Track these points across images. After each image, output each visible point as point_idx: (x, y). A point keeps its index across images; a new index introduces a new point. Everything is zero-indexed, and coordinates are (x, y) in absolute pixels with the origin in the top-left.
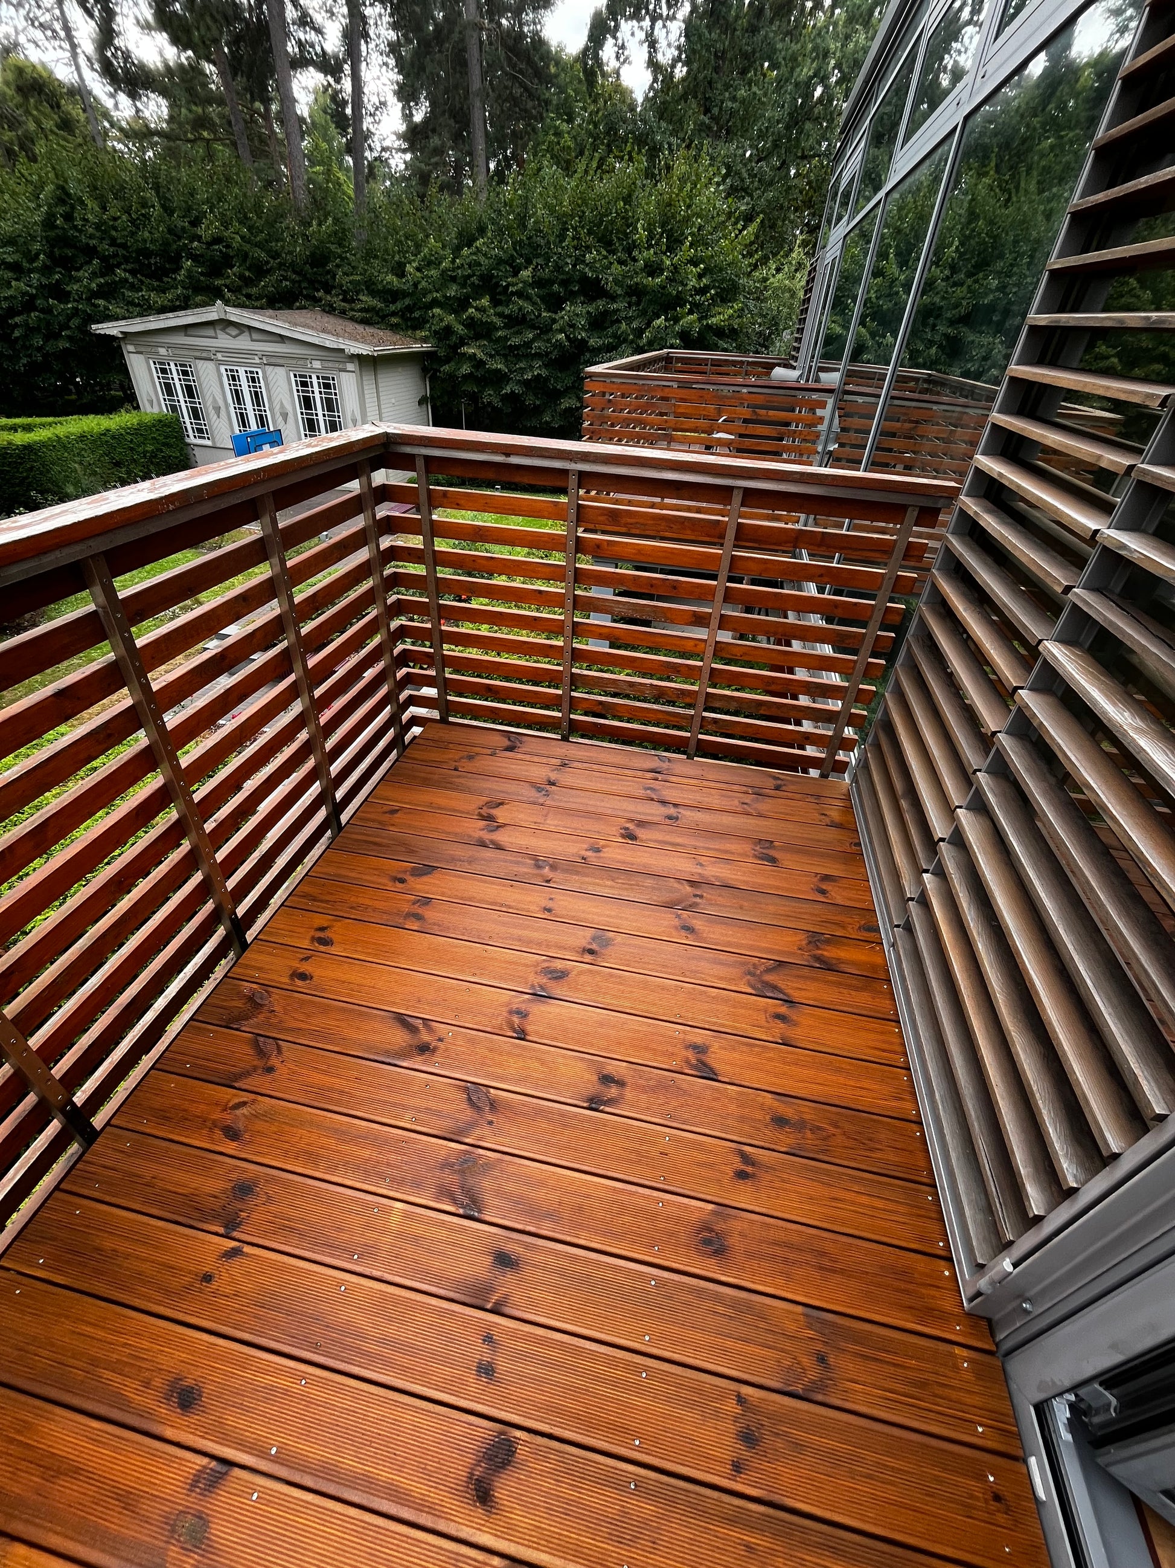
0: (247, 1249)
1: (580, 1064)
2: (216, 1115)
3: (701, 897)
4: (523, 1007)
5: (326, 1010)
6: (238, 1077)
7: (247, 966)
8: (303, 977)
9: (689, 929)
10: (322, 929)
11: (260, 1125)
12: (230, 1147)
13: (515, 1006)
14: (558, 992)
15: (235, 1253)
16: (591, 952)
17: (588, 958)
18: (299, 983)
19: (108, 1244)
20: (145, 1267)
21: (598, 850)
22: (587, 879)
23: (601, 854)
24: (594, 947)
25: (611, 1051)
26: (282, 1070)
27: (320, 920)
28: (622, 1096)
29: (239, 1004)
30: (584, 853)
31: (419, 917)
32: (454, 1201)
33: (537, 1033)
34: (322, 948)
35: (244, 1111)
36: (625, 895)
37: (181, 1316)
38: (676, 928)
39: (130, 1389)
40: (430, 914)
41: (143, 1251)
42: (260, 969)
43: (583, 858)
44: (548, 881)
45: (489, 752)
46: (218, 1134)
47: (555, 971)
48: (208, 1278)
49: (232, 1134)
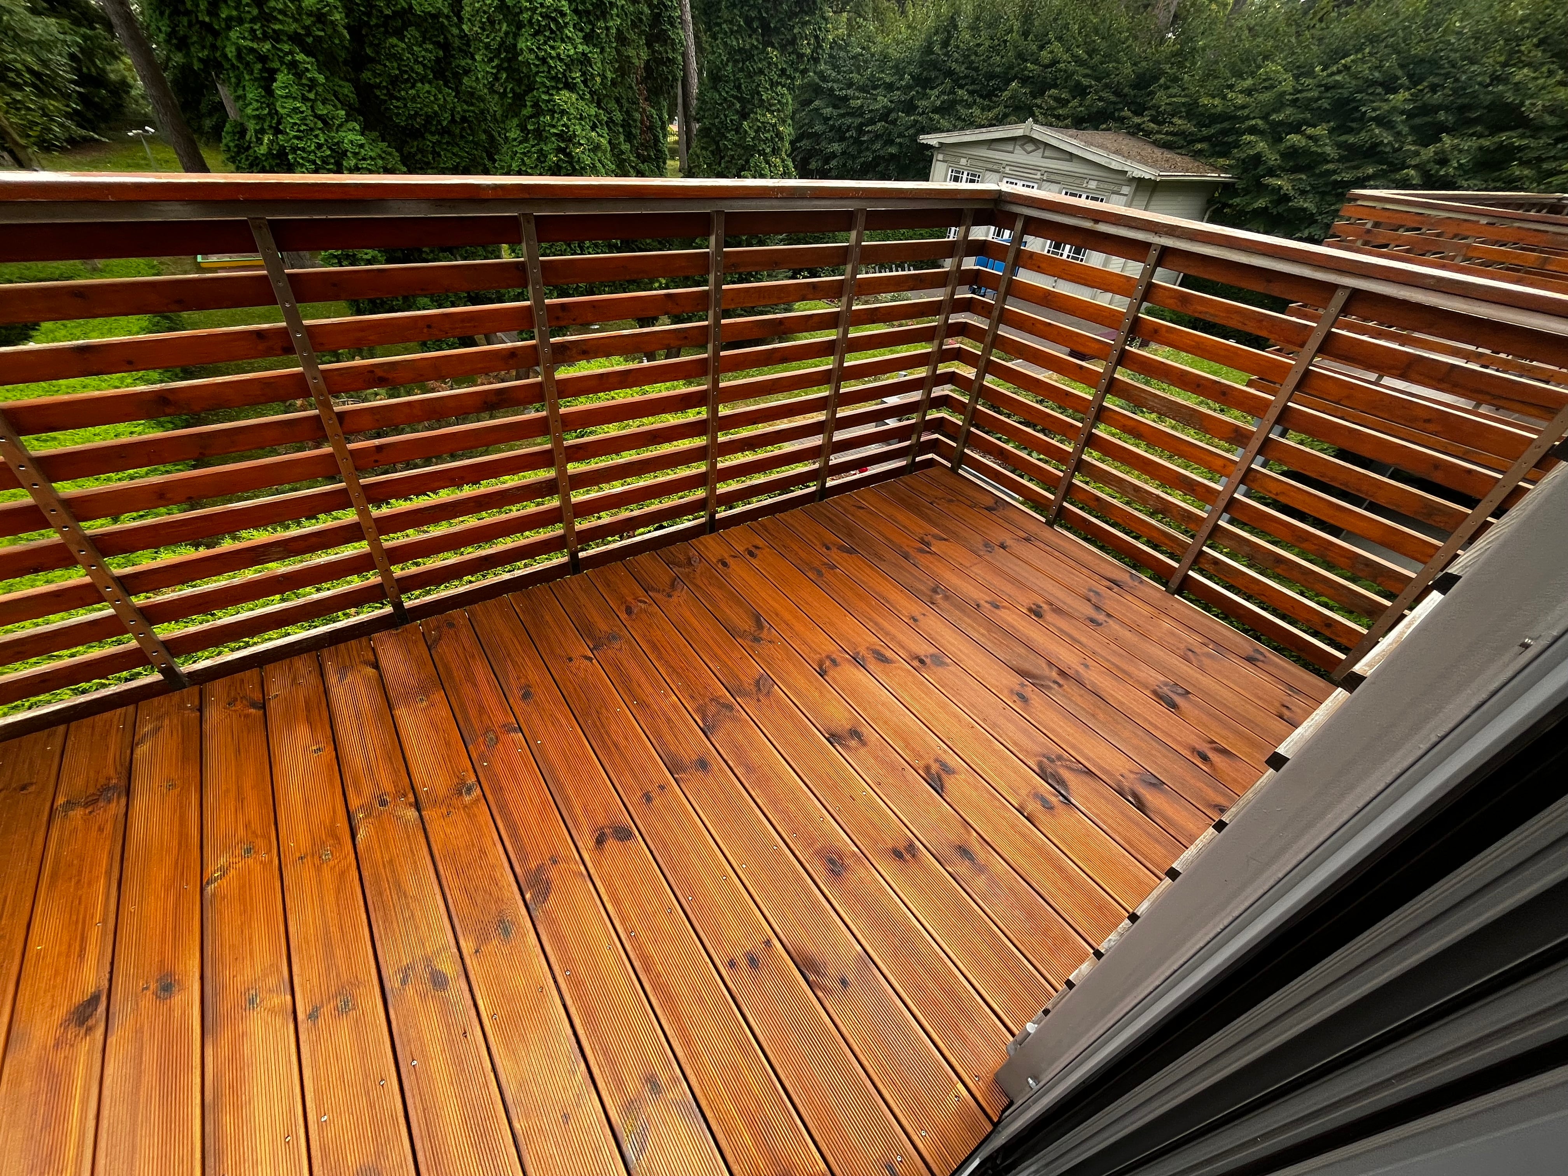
0: (594, 661)
1: (846, 714)
2: (629, 599)
3: (1060, 686)
4: (838, 660)
5: (721, 587)
6: (653, 589)
7: (701, 543)
8: (725, 564)
9: (1023, 698)
10: (757, 547)
11: (644, 616)
12: (623, 616)
13: (834, 656)
14: (871, 667)
15: (590, 659)
16: (922, 662)
17: (916, 663)
18: (720, 565)
19: (548, 617)
20: (552, 636)
21: (997, 607)
22: (966, 619)
23: (997, 611)
24: (928, 661)
25: (876, 723)
26: (674, 599)
27: (759, 542)
28: (856, 749)
29: (682, 557)
30: (982, 603)
31: (820, 574)
32: (704, 719)
33: (834, 679)
34: (748, 557)
35: (643, 605)
36: (989, 646)
37: (549, 665)
38: (1011, 691)
39: (512, 674)
40: (828, 576)
41: (557, 631)
42: (706, 547)
43: (978, 605)
44: (933, 603)
45: (969, 503)
46: (623, 608)
47: (883, 656)
48: (570, 659)
49: (629, 611)
